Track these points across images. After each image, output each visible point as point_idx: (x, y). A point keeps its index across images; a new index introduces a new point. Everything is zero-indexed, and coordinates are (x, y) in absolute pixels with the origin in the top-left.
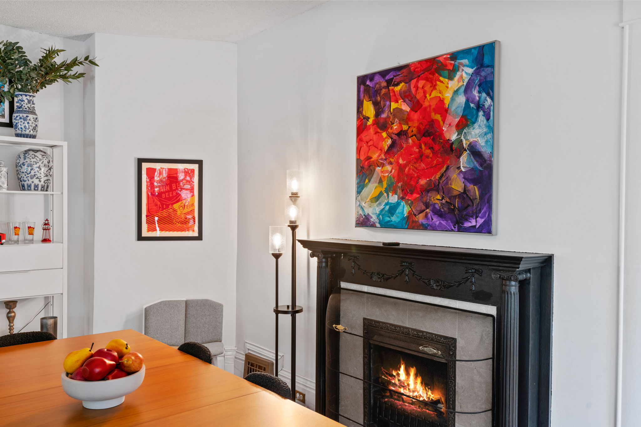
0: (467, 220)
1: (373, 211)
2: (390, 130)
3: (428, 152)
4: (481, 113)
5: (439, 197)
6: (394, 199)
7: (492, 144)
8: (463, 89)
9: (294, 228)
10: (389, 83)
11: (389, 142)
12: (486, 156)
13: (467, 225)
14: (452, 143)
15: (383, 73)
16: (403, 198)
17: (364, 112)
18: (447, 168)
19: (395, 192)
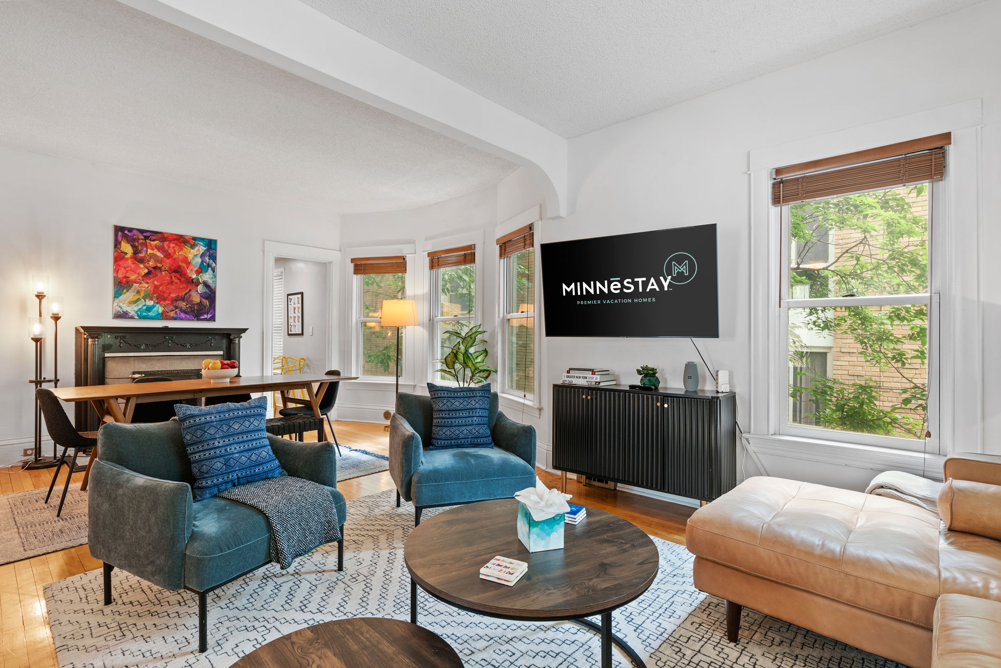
0: (202, 315)
1: (132, 310)
2: (146, 264)
3: (177, 281)
4: (210, 269)
5: (184, 304)
6: (150, 303)
7: (215, 282)
8: (200, 255)
9: (56, 318)
10: (146, 238)
11: (146, 271)
12: (213, 288)
13: (202, 317)
14: (193, 279)
15: (142, 231)
16: (157, 303)
17: (122, 249)
18: (190, 290)
19: (151, 299)
